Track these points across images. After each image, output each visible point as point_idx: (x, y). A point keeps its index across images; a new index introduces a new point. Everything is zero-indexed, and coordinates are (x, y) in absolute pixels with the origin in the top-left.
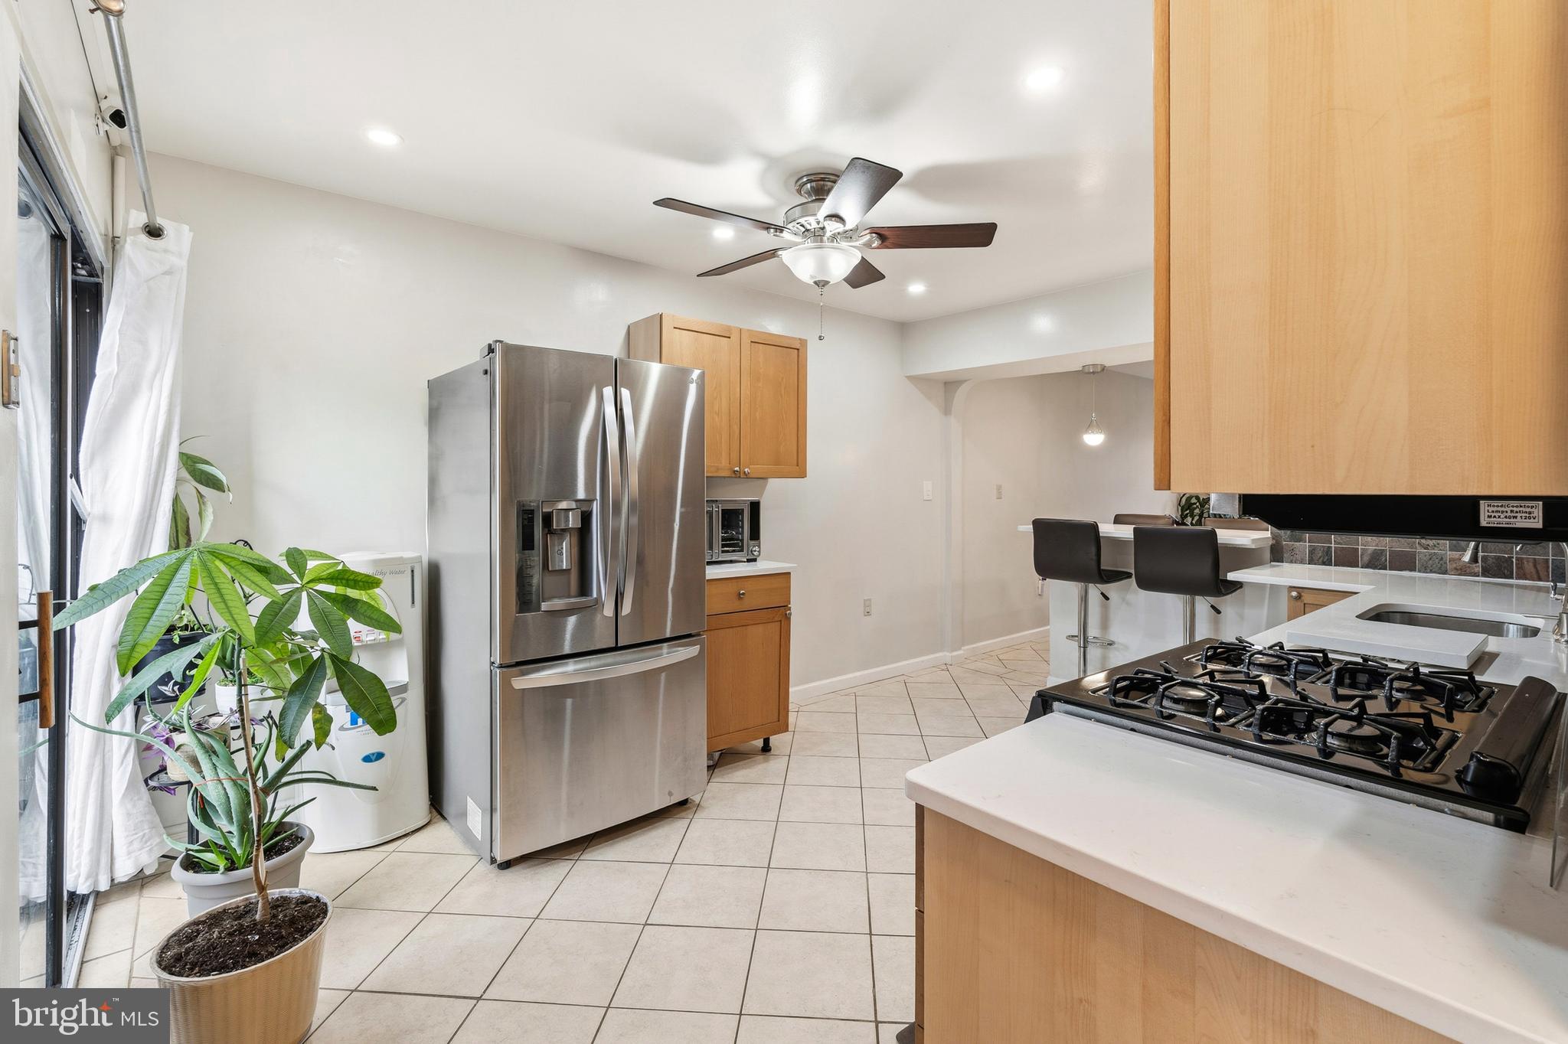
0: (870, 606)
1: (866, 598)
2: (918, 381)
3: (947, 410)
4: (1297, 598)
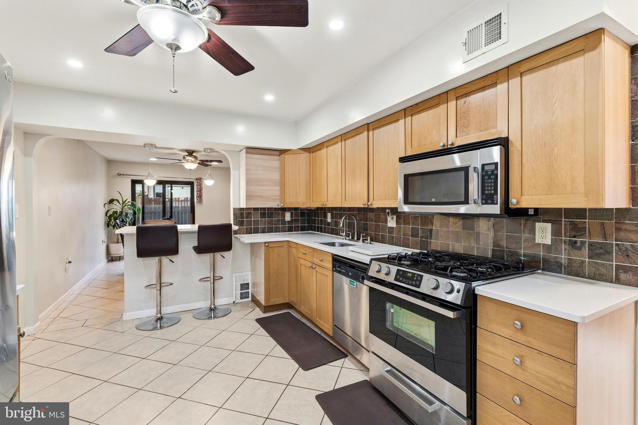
4: (267, 246)
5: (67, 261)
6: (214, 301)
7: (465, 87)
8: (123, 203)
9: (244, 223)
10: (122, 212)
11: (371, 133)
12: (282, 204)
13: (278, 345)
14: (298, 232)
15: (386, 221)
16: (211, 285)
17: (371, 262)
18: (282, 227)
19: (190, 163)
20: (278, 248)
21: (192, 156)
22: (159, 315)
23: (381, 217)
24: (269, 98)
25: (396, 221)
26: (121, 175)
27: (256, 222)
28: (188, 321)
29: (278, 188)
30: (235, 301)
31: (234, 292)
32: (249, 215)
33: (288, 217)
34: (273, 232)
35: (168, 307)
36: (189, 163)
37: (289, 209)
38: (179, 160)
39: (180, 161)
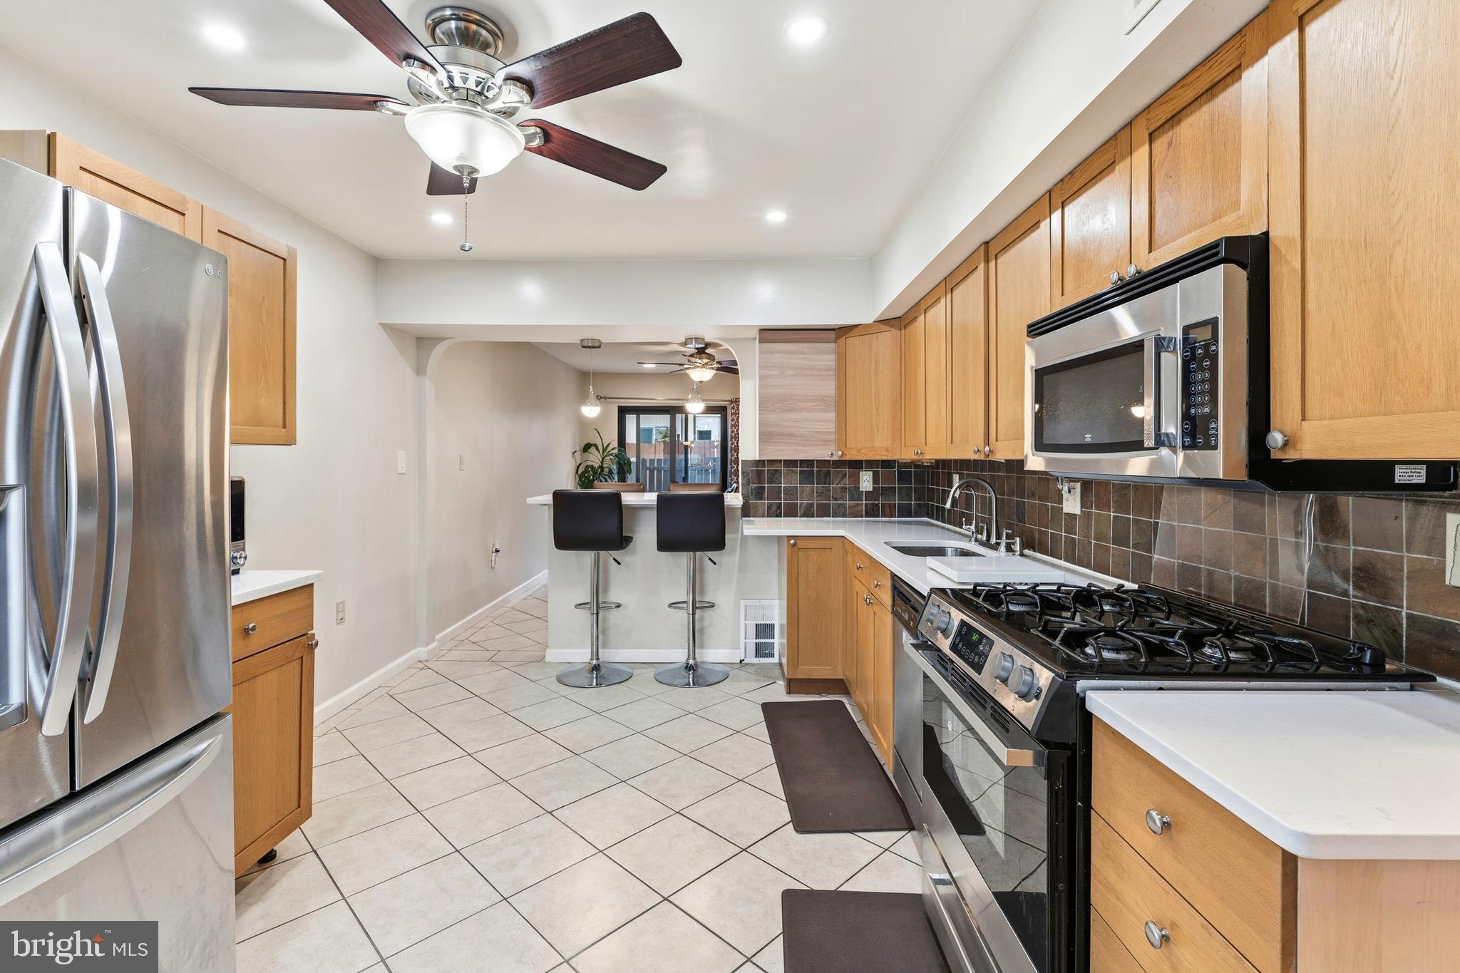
0: (343, 611)
1: (338, 602)
2: (396, 332)
3: (420, 370)
4: (794, 545)
5: (494, 550)
6: (694, 652)
7: (1168, 98)
8: (604, 450)
9: (763, 494)
10: (601, 467)
11: (992, 264)
12: (840, 453)
13: (775, 765)
14: (893, 519)
15: (1060, 500)
16: (689, 617)
17: (930, 595)
18: (852, 505)
19: (701, 370)
20: (819, 552)
21: (704, 355)
22: (594, 662)
23: (1050, 485)
24: (776, 216)
25: (1081, 499)
26: (601, 398)
27: (791, 492)
28: (644, 682)
29: (832, 415)
30: (743, 660)
31: (742, 641)
32: (774, 476)
33: (866, 482)
34: (829, 516)
35: (618, 651)
36: (698, 369)
37: (870, 464)
38: (680, 365)
39: (681, 368)
